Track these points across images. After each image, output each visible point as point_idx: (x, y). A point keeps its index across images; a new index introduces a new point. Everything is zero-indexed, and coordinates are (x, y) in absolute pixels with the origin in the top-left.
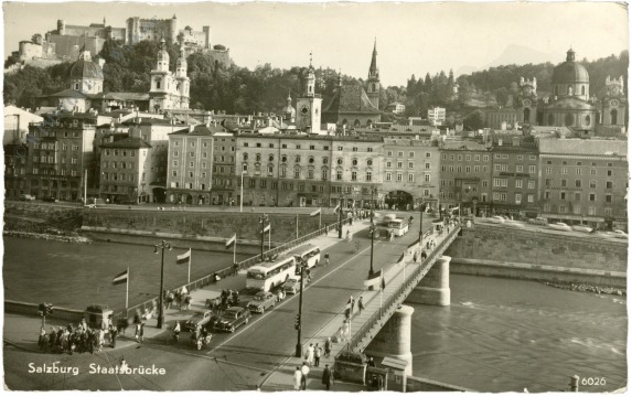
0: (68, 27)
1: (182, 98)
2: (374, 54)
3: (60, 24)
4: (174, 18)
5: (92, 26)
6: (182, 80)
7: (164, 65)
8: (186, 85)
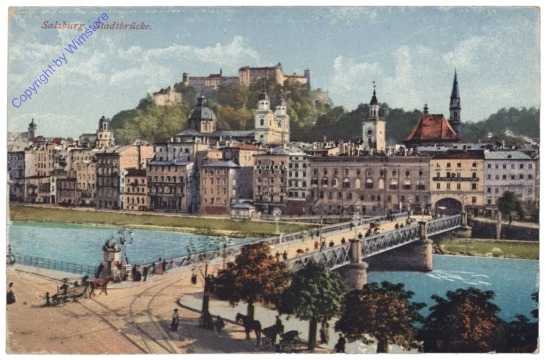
0: (190, 78)
1: (283, 133)
2: (455, 83)
3: (185, 77)
4: (279, 64)
5: (212, 77)
6: (283, 117)
7: (265, 105)
8: (286, 122)
